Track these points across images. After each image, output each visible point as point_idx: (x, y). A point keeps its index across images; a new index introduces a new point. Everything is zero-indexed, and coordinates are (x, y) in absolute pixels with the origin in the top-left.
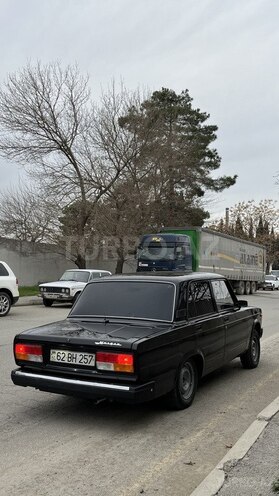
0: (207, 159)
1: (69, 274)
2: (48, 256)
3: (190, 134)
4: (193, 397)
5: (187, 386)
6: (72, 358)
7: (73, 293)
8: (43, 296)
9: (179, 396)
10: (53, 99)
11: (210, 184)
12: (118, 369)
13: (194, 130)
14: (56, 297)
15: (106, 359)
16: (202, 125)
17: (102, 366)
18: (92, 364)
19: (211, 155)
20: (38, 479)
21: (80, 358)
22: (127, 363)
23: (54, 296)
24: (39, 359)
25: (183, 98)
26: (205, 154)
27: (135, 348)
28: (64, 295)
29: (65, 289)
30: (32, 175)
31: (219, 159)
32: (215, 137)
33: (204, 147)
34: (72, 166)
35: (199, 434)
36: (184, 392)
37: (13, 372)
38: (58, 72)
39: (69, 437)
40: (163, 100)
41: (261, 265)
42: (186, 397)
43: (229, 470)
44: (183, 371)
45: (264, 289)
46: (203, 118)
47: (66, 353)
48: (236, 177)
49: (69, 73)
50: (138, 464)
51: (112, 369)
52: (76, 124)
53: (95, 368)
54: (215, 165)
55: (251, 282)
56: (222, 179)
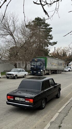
0: (49, 37)
1: (13, 70)
2: (7, 64)
3: (45, 30)
4: (45, 106)
5: (44, 104)
6: (20, 99)
7: (14, 75)
8: (7, 76)
9: (42, 107)
10: (8, 21)
11: (50, 44)
12: (30, 102)
13: (46, 29)
14: (10, 76)
15: (27, 100)
16: (48, 27)
17: (26, 101)
18: (24, 101)
19: (50, 36)
20: (15, 125)
21: (22, 99)
22: (31, 101)
23: (9, 76)
24: (13, 99)
25: (43, 20)
26: (49, 36)
27: (33, 98)
28: (12, 76)
29: (12, 74)
30: (2, 41)
31: (53, 37)
32: (52, 31)
33: (49, 34)
34: (13, 39)
35: (46, 115)
36: (43, 106)
37: (7, 102)
38: (10, 14)
39: (20, 116)
40: (38, 20)
41: (63, 66)
42: (43, 107)
43: (51, 123)
44: (43, 101)
45: (64, 72)
46: (48, 25)
47: (19, 98)
48: (57, 42)
49: (13, 14)
50: (34, 122)
51: (28, 102)
52: (15, 28)
53: (25, 102)
54: (51, 39)
55: (60, 70)
56: (53, 42)
